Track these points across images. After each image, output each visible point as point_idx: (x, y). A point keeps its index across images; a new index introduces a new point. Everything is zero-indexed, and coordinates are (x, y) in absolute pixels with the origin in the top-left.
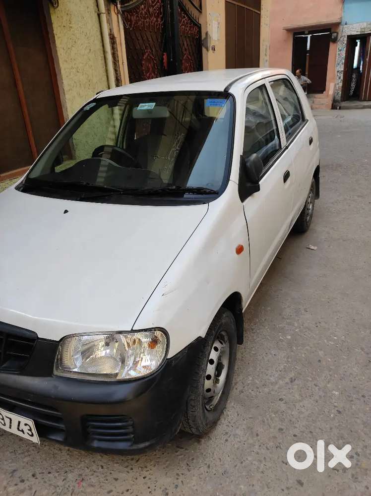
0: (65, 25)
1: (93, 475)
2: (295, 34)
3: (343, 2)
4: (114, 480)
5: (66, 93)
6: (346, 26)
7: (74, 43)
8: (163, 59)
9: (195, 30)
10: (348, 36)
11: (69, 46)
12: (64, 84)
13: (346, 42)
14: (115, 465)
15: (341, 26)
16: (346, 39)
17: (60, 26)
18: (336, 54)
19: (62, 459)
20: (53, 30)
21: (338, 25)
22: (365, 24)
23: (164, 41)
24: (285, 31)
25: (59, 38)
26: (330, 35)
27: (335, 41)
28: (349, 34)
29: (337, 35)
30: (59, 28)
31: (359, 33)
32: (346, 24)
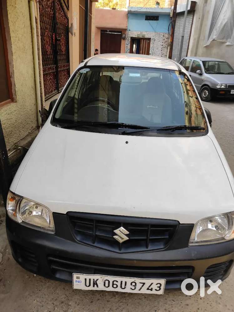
0: (13, 5)
1: (172, 307)
2: (102, 31)
3: (128, 18)
4: (186, 306)
5: (13, 54)
6: (129, 32)
7: (17, 19)
8: (53, 37)
9: (66, 20)
10: (131, 37)
11: (15, 21)
12: (13, 47)
13: (130, 40)
14: (180, 297)
15: (127, 31)
16: (130, 39)
17: (10, 5)
18: (125, 46)
19: (146, 304)
20: (7, 8)
21: (125, 30)
22: (139, 32)
23: (53, 26)
24: (96, 28)
25: (10, 13)
26: (121, 35)
27: (124, 39)
28: (131, 36)
29: (125, 36)
30: (10, 6)
31: (136, 37)
32: (130, 31)
